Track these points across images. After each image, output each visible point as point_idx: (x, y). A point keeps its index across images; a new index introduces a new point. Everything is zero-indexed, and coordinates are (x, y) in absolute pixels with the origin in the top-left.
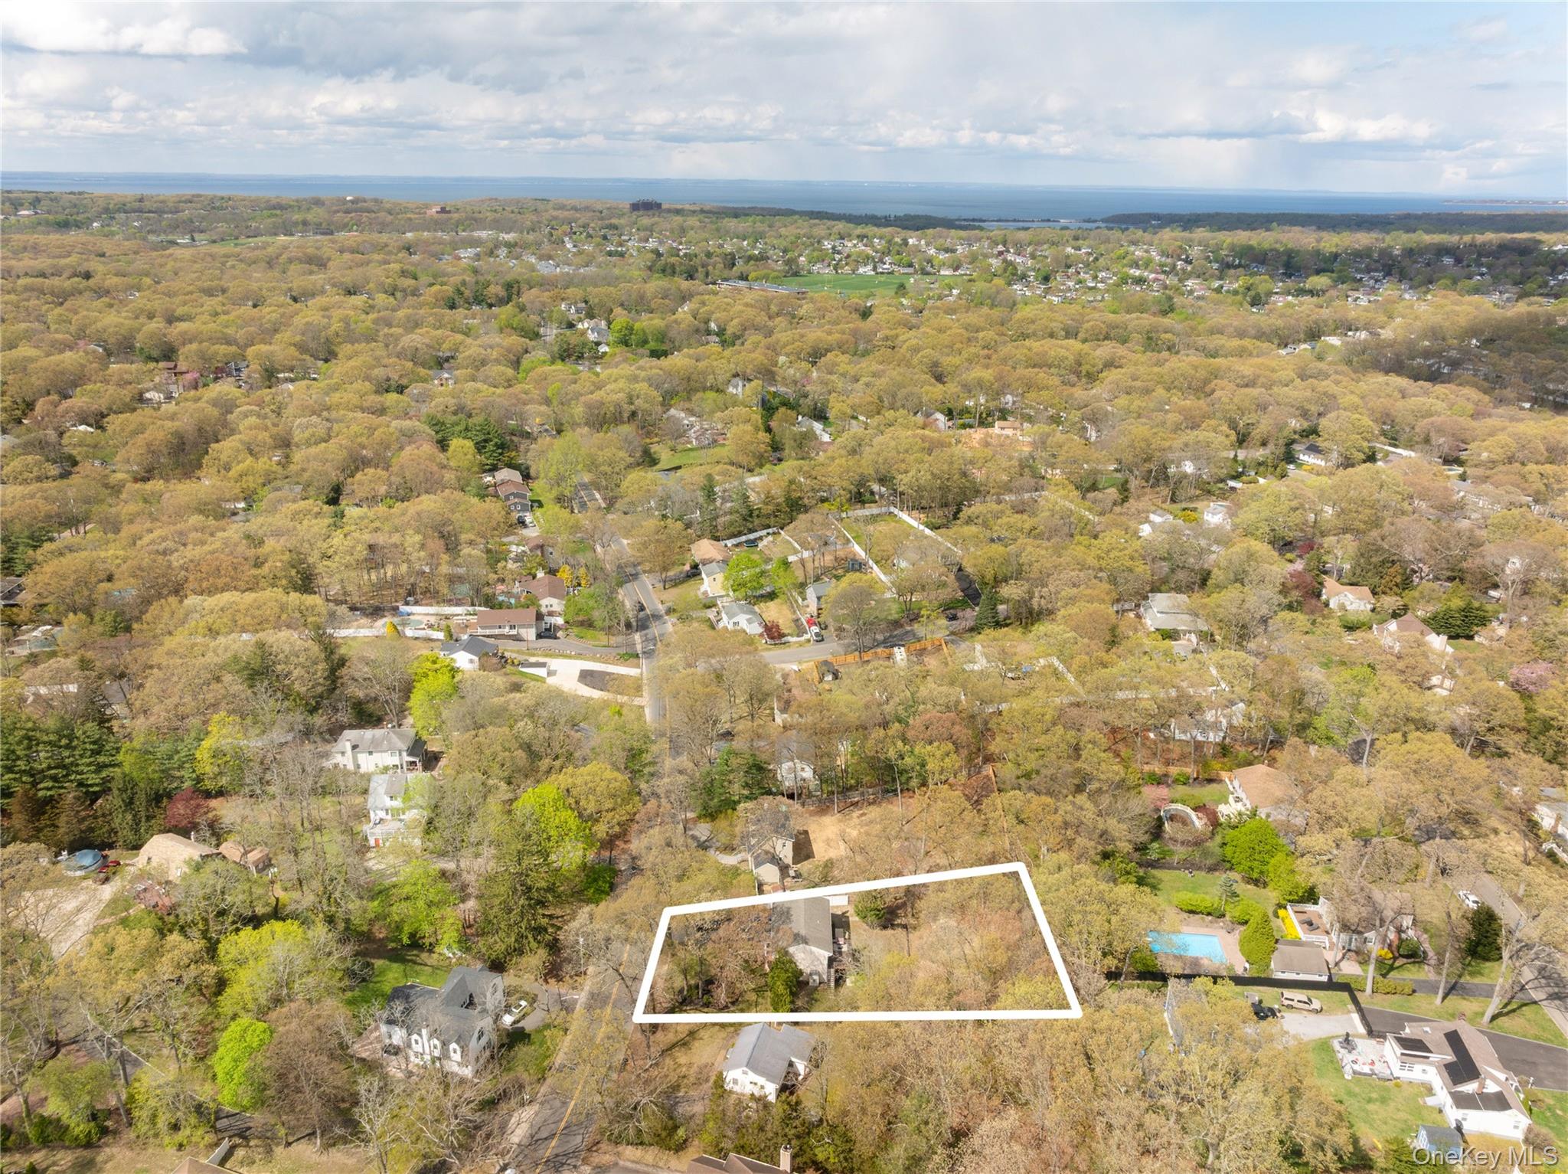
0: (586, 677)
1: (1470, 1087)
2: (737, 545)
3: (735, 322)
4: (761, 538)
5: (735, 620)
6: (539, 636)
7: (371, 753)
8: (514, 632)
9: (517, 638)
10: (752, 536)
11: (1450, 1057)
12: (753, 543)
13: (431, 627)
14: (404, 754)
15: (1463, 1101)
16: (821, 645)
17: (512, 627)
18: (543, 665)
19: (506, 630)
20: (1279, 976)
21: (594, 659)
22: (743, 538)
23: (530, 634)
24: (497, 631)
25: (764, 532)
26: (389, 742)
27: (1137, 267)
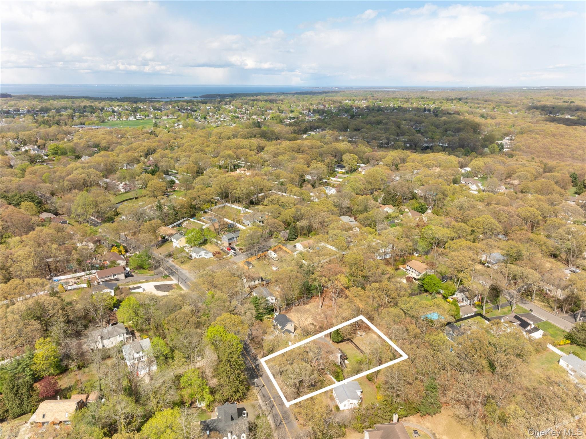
0: (158, 287)
1: (528, 328)
2: (173, 227)
3: (105, 141)
4: (182, 223)
5: (200, 254)
6: (126, 277)
7: (109, 338)
8: (115, 277)
9: (117, 280)
10: (178, 223)
11: (519, 323)
12: (180, 225)
13: (75, 283)
14: (125, 334)
15: (530, 332)
16: (237, 257)
17: (114, 275)
18: (140, 287)
19: (112, 277)
20: (464, 317)
21: (156, 281)
22: (175, 224)
23: (122, 277)
24: (108, 278)
25: (182, 220)
26: (116, 331)
27: (232, 112)
